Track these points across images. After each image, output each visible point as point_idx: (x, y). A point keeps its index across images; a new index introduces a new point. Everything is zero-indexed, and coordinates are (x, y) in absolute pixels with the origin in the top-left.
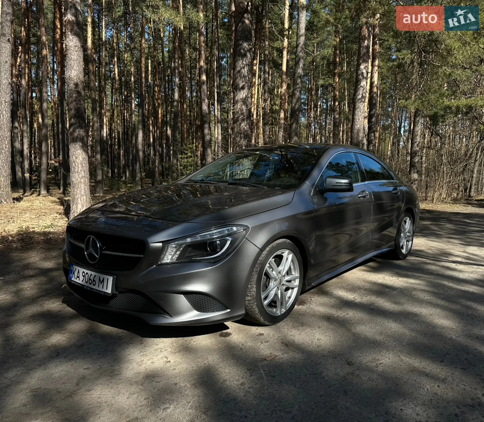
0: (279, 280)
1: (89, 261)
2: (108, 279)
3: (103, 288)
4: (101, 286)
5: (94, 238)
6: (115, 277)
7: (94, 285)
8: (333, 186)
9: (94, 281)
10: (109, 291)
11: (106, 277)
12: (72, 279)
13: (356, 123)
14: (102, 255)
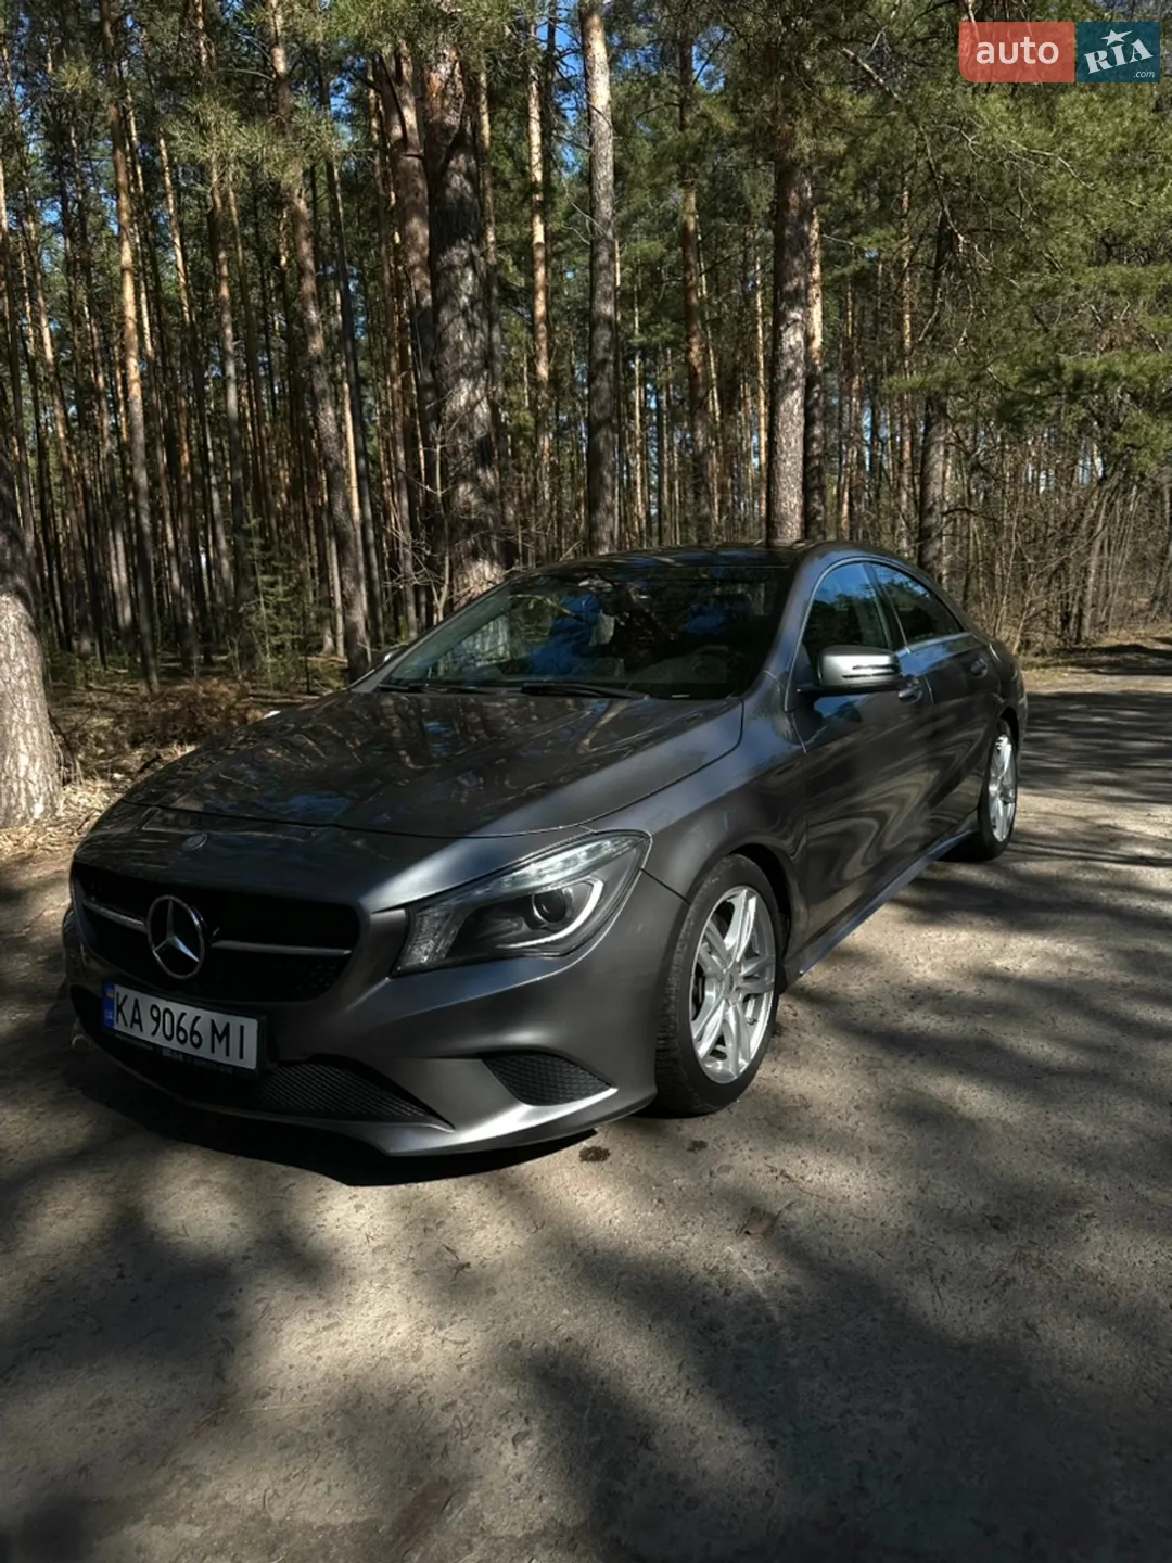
0: (727, 978)
1: (170, 973)
2: (242, 1028)
3: (228, 1054)
4: (220, 1047)
5: (178, 900)
6: (264, 1018)
7: (197, 1046)
8: (846, 677)
9: (194, 1032)
10: (250, 1061)
11: (236, 1022)
12: (116, 1027)
13: (783, 456)
14: (212, 956)
